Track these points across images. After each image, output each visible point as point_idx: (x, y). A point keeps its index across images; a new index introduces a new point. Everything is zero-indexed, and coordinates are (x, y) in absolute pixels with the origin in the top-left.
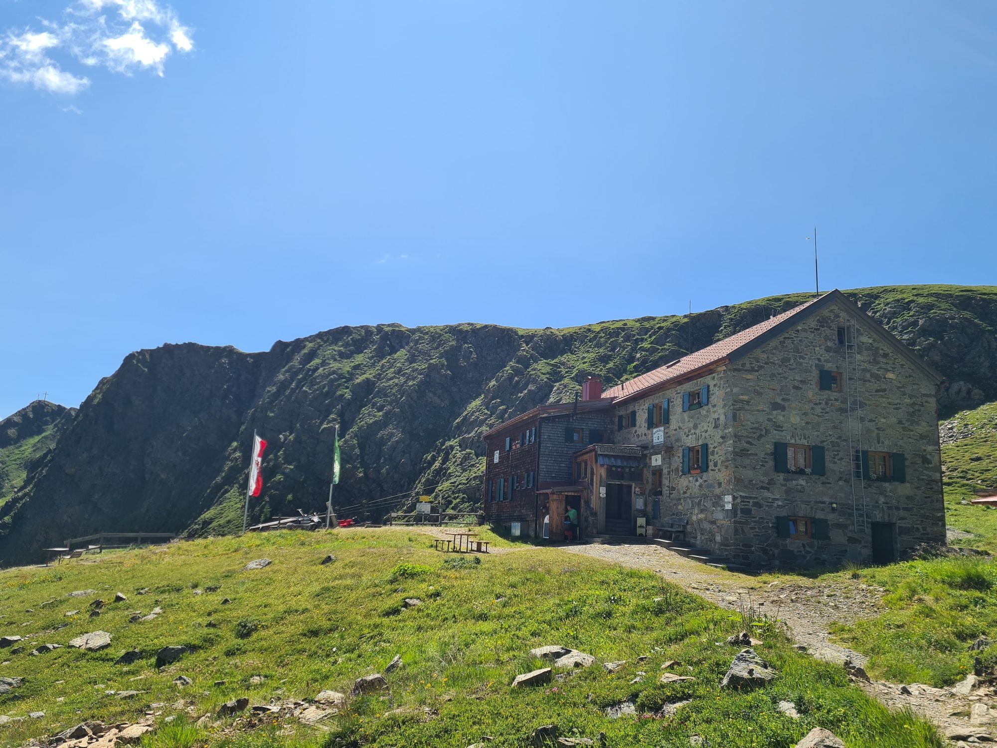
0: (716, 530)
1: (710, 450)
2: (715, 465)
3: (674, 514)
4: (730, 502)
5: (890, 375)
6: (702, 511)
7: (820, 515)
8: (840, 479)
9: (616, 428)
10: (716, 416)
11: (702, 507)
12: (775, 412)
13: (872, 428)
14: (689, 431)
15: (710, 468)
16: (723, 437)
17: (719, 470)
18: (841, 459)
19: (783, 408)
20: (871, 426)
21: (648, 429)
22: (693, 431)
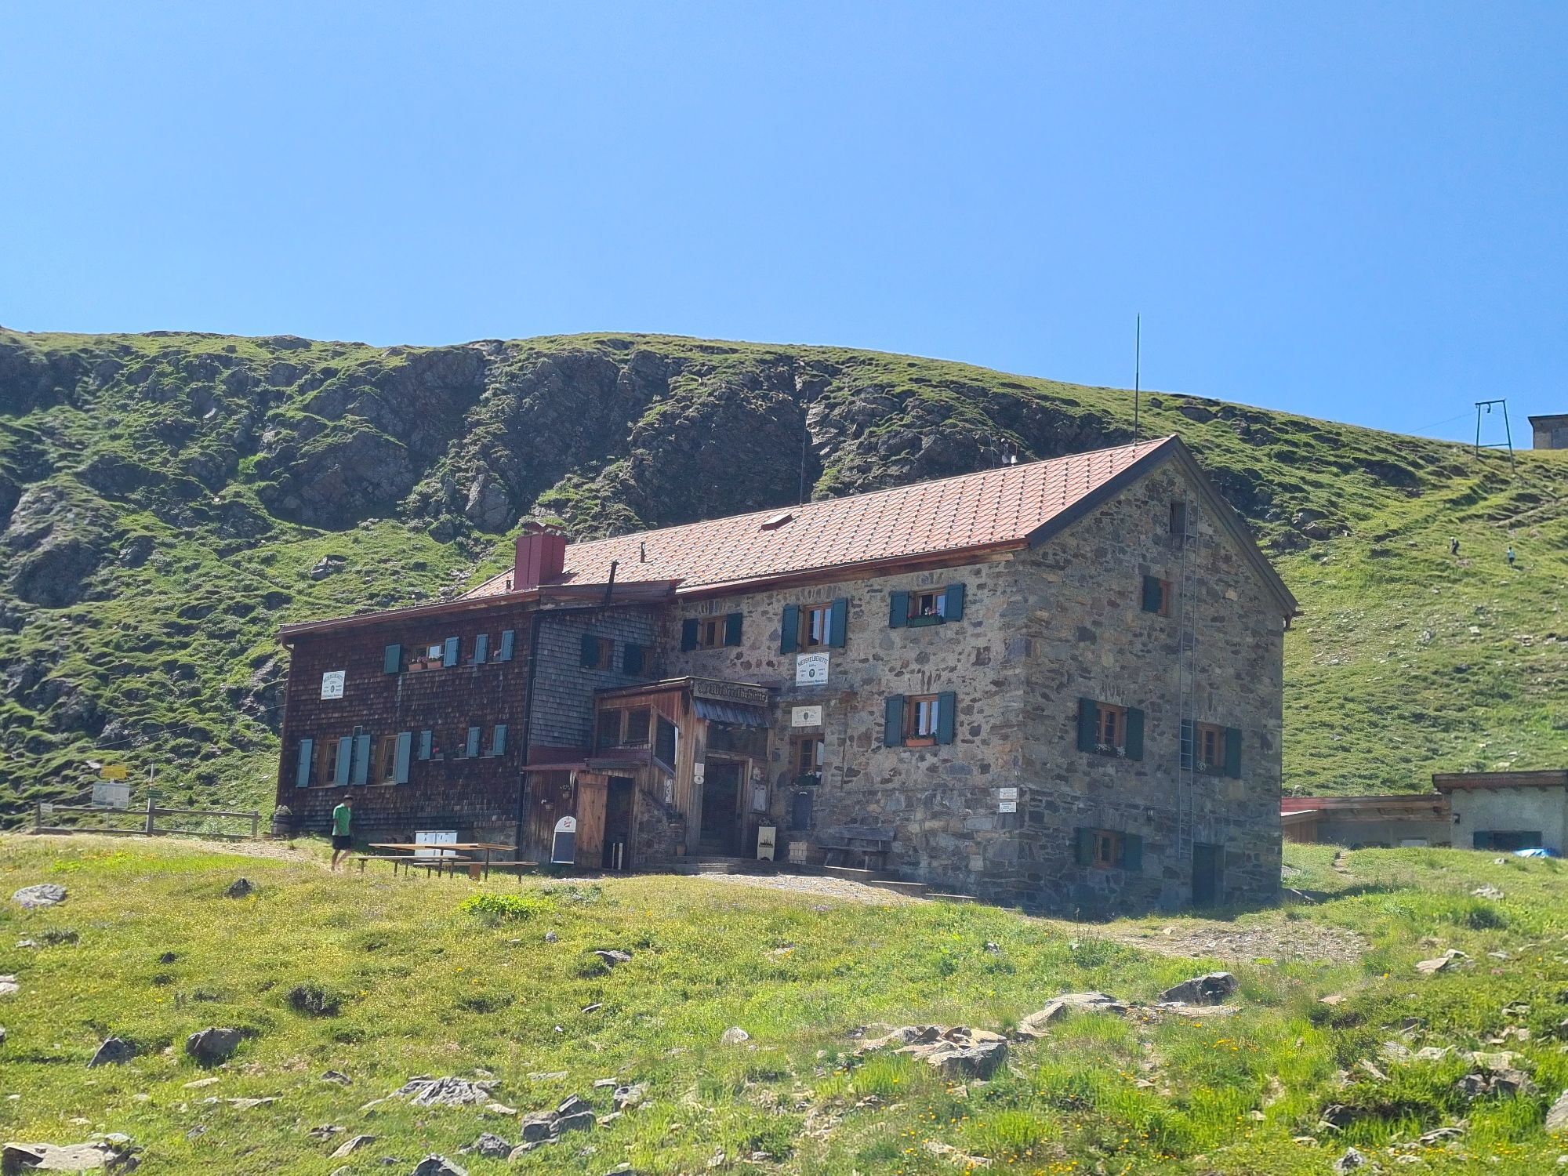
0: (974, 849)
1: (961, 706)
2: (975, 731)
3: (854, 821)
4: (1012, 800)
5: (1231, 594)
6: (935, 816)
7: (1131, 829)
8: (1159, 767)
9: (678, 644)
10: (981, 643)
11: (937, 808)
12: (1082, 644)
13: (1204, 683)
14: (906, 665)
15: (960, 737)
16: (995, 683)
17: (984, 742)
18: (1162, 734)
19: (1093, 638)
20: (1202, 678)
21: (783, 651)
22: (914, 666)
